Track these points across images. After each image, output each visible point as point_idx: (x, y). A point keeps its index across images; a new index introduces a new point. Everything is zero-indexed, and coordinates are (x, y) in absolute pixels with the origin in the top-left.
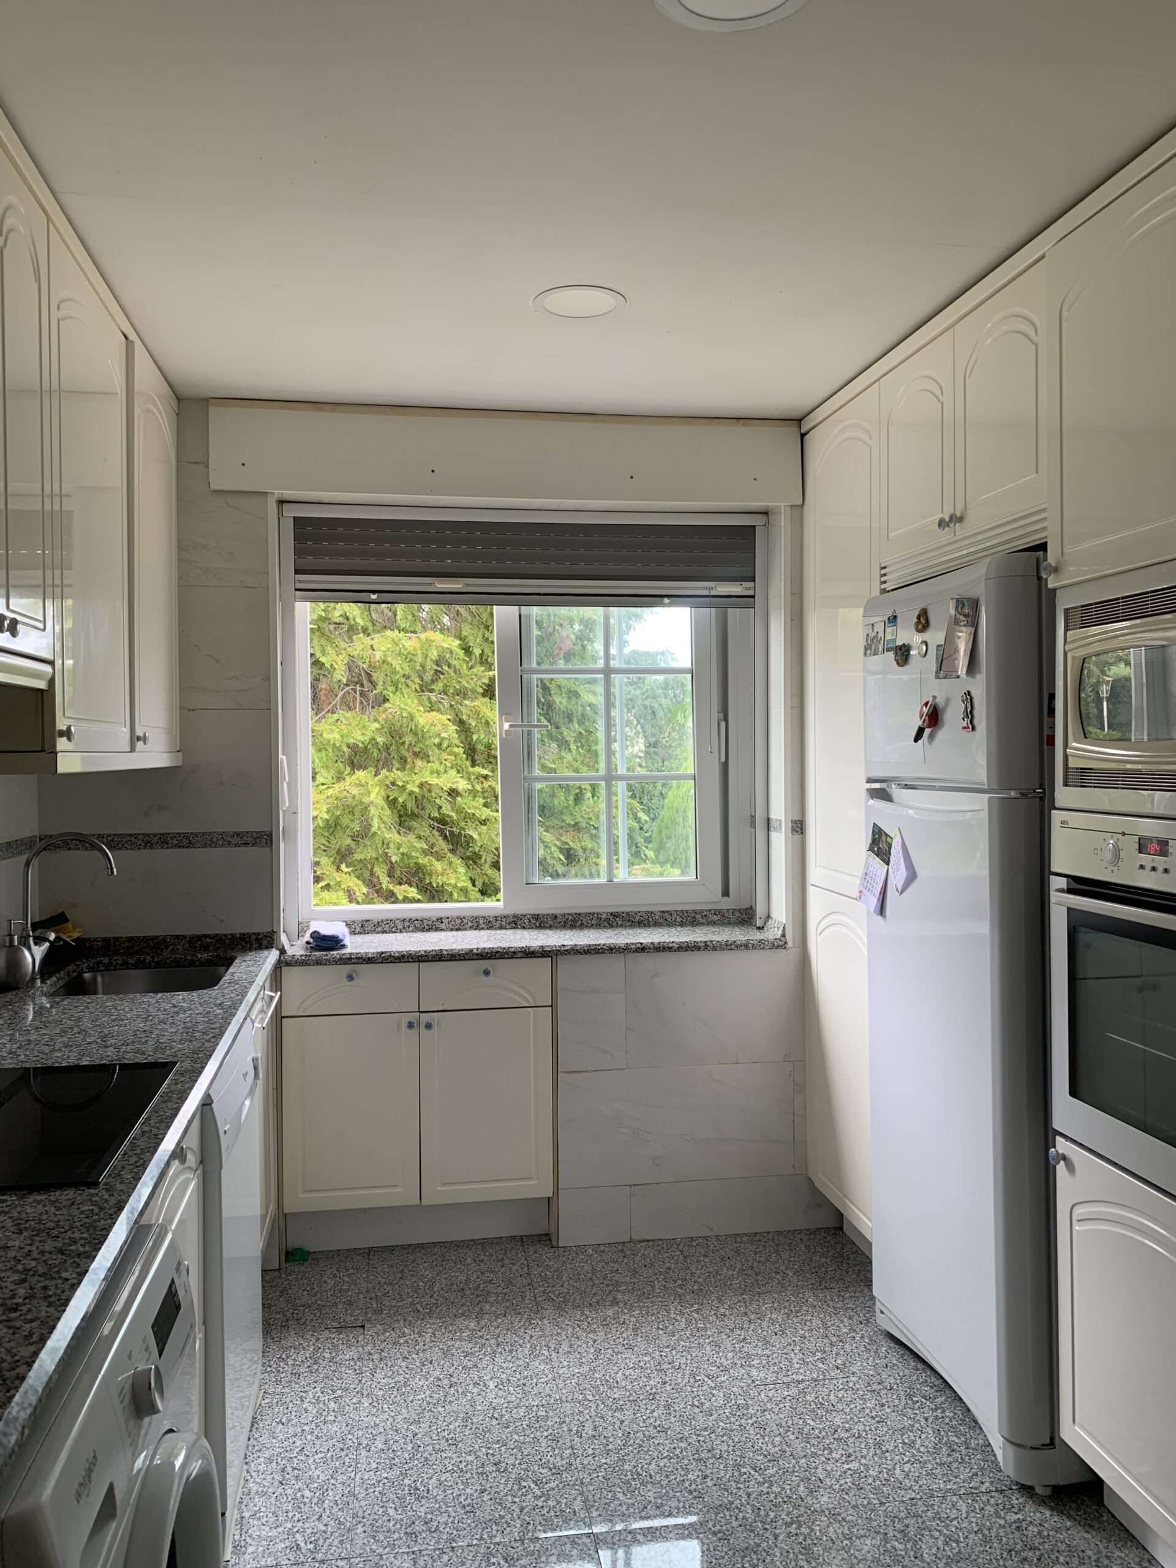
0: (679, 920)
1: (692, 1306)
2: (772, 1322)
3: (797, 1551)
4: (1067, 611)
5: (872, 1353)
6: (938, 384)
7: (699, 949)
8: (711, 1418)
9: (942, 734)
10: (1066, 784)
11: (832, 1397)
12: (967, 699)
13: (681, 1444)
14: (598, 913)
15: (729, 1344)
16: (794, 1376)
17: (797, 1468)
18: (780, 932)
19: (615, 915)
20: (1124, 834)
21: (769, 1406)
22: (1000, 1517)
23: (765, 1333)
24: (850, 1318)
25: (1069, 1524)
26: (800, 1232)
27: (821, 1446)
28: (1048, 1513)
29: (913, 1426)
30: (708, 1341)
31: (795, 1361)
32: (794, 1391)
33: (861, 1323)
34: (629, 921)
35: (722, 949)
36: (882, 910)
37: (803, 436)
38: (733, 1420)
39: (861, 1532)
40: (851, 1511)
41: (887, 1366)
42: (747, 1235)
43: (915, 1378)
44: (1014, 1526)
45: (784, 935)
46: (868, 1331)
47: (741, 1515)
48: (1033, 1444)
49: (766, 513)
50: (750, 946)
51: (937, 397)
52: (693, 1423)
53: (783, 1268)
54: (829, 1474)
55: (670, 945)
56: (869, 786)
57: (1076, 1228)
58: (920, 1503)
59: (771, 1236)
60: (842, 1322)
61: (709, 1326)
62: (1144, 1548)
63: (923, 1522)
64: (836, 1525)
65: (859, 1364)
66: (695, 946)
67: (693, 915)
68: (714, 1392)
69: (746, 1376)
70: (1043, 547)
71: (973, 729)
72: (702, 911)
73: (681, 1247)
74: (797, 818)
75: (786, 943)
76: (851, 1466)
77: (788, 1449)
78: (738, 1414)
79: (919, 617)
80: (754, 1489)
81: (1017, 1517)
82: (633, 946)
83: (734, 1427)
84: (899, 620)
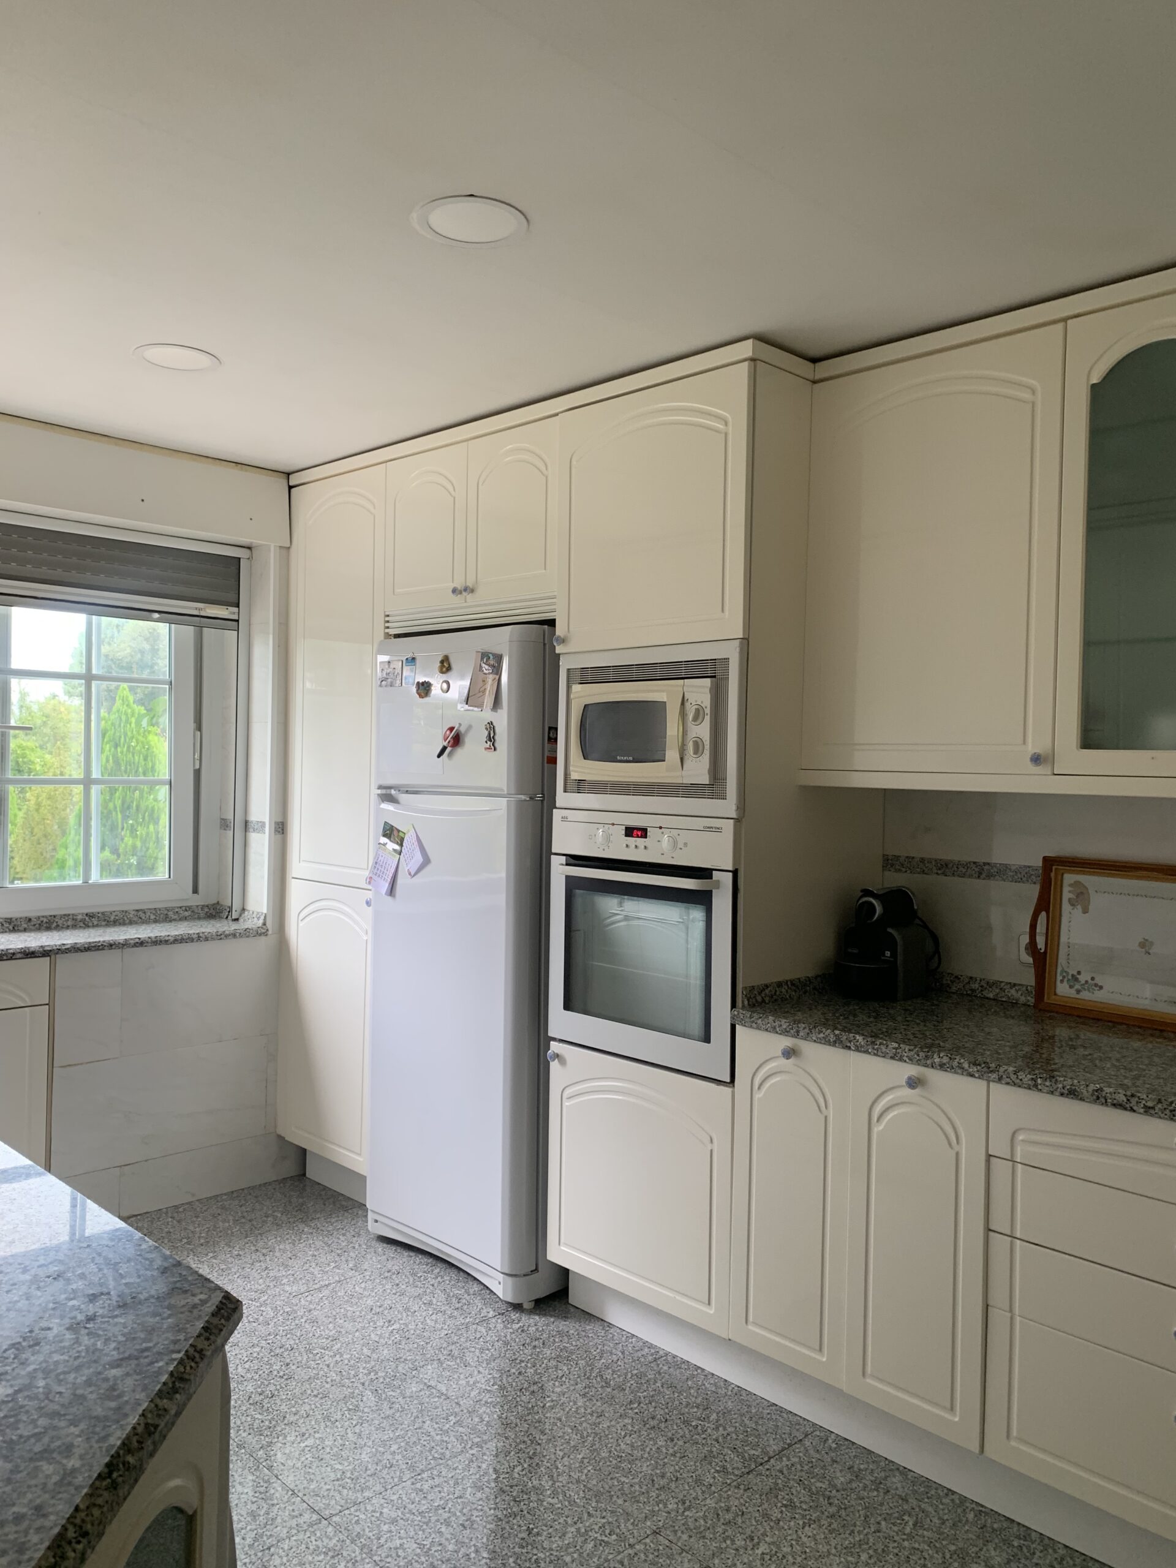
0: (153, 917)
1: (207, 1255)
2: (284, 1251)
3: (383, 1388)
4: (568, 670)
5: (373, 1254)
6: (450, 482)
7: (192, 940)
8: (270, 1326)
9: (460, 752)
10: (565, 791)
11: (357, 1289)
12: (490, 727)
13: (255, 1350)
14: (73, 915)
15: (256, 1275)
16: (321, 1283)
17: (355, 1340)
18: (261, 921)
19: (90, 916)
20: (613, 824)
21: (312, 1307)
22: (508, 1328)
23: (281, 1260)
24: (344, 1235)
25: (552, 1320)
26: (270, 1183)
27: (365, 1321)
28: (537, 1318)
29: (426, 1291)
30: (236, 1276)
31: (316, 1273)
32: (326, 1292)
33: (354, 1237)
34: (105, 920)
35: (213, 939)
36: (392, 891)
37: (290, 488)
38: (288, 1323)
39: (422, 1364)
40: (408, 1354)
41: (388, 1260)
42: (225, 1194)
43: (412, 1262)
44: (520, 1331)
45: (264, 924)
46: (362, 1240)
47: (329, 1380)
48: (523, 1272)
49: (249, 548)
50: (238, 935)
51: (449, 492)
52: (257, 1333)
53: (270, 1212)
54: (381, 1336)
55: (167, 938)
56: (379, 791)
57: (566, 1104)
58: (453, 1335)
59: (246, 1191)
60: (339, 1238)
61: (230, 1266)
62: (602, 1320)
63: (460, 1346)
64: (402, 1365)
65: (367, 1263)
66: (189, 938)
67: (166, 912)
68: (262, 1309)
69: (282, 1292)
70: (551, 623)
71: (495, 750)
72: (173, 908)
73: (170, 1215)
74: (280, 820)
75: (267, 930)
76: (393, 1327)
77: (342, 1330)
78: (290, 1318)
79: (442, 662)
80: (328, 1360)
81: (519, 1325)
82: (132, 942)
83: (292, 1327)
84: (418, 661)
